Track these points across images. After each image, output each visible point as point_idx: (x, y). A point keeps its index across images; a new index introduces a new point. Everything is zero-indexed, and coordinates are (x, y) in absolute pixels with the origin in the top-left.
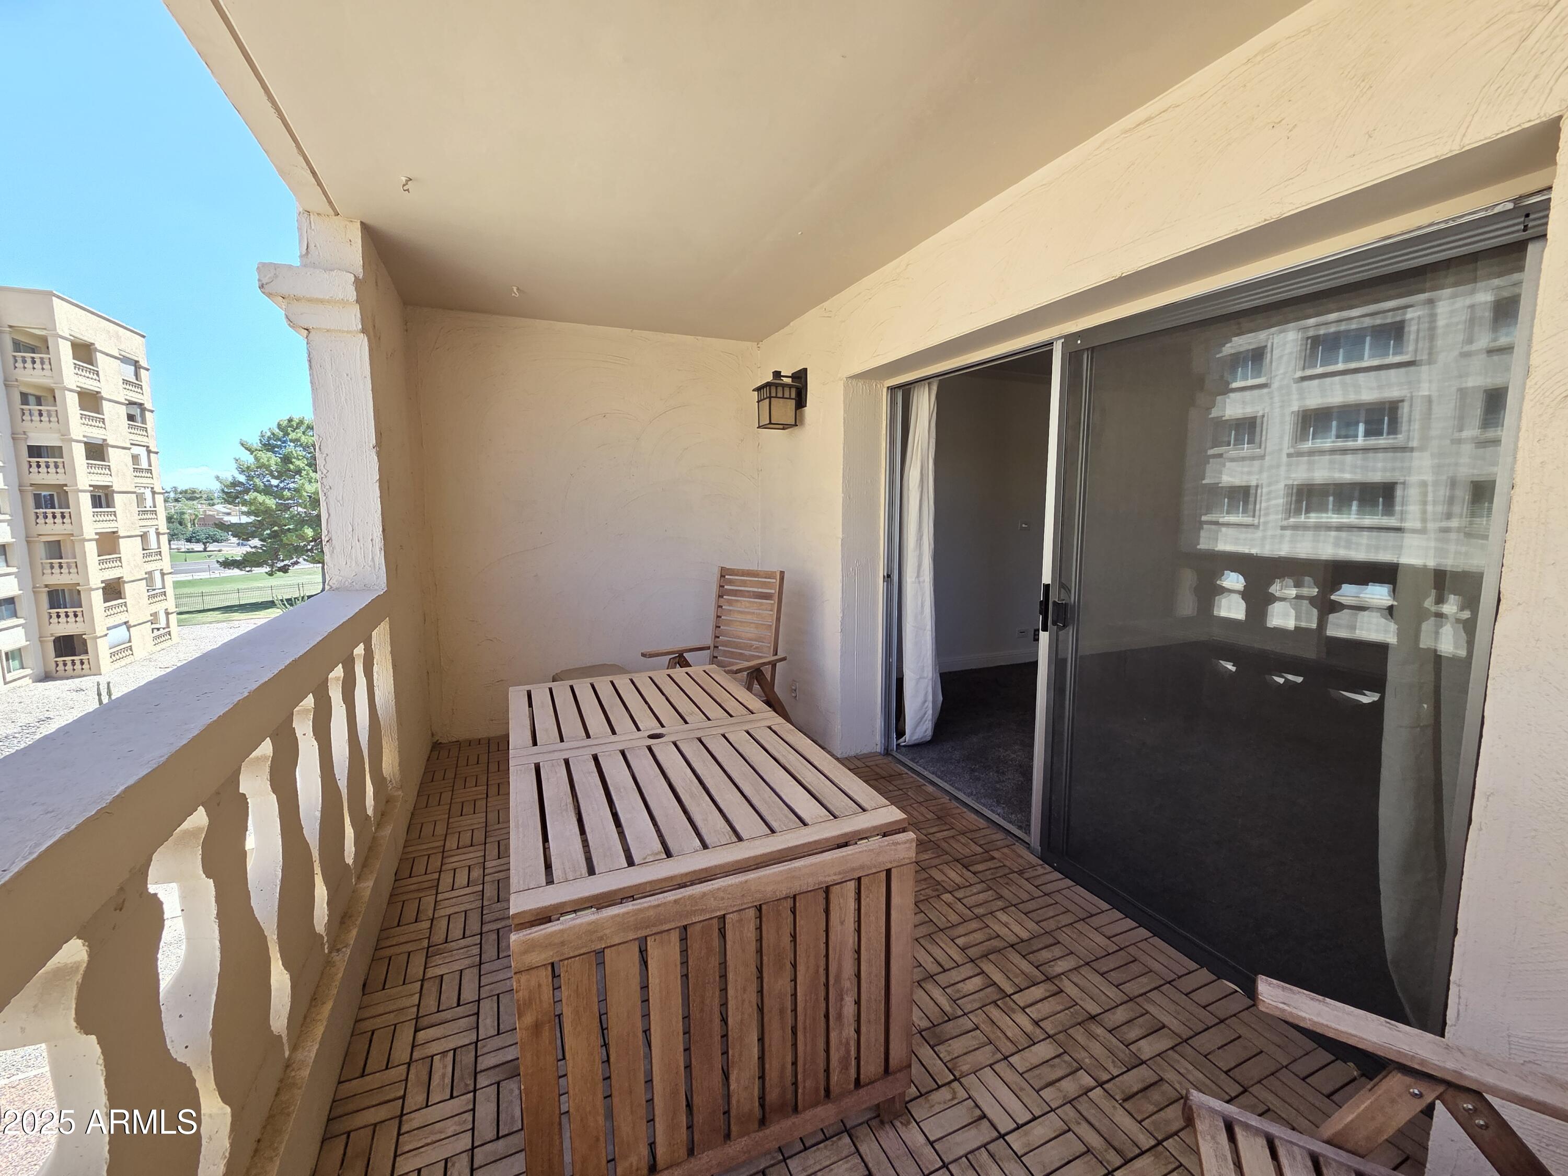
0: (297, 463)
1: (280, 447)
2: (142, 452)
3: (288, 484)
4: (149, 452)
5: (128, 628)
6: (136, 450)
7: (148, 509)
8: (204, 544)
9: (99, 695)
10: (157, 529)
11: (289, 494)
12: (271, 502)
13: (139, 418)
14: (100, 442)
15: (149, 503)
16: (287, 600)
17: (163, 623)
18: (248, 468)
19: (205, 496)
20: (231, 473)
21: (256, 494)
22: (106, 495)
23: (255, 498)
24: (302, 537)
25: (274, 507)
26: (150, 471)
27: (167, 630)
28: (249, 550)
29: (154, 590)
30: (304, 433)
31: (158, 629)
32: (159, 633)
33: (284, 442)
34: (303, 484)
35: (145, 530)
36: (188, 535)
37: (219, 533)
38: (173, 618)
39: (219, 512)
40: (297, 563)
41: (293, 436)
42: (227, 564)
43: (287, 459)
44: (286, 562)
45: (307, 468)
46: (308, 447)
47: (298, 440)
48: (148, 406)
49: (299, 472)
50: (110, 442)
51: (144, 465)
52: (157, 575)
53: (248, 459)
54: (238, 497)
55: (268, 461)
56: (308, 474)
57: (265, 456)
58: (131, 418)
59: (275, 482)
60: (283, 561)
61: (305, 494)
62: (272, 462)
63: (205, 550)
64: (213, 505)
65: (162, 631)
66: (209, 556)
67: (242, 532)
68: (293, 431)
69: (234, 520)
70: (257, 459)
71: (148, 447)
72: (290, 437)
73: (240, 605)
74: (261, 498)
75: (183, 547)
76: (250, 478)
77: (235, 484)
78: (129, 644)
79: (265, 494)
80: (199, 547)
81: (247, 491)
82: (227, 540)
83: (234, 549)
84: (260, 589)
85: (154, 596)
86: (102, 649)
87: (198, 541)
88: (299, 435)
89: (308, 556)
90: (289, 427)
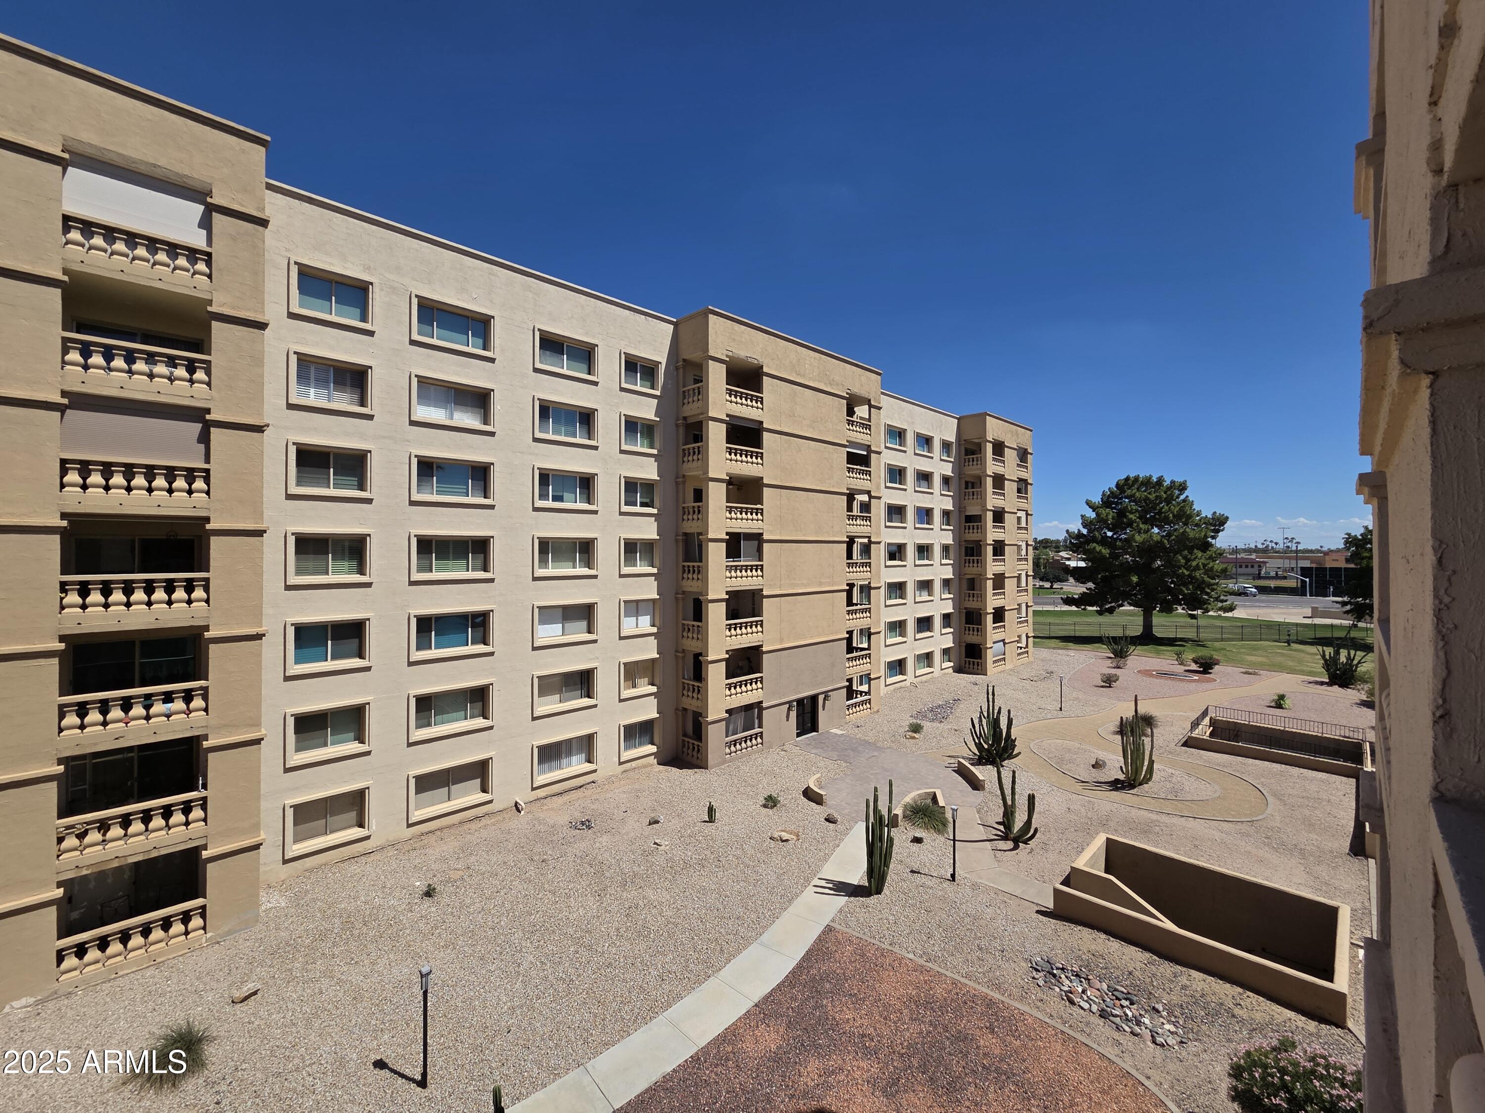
0: (1131, 516)
1: (1117, 504)
2: (1022, 514)
3: (1120, 535)
4: (1027, 514)
5: (1005, 644)
6: (1020, 514)
7: (1023, 557)
8: (1052, 583)
9: (988, 694)
10: (1027, 572)
11: (1120, 544)
12: (1106, 552)
13: (1024, 491)
14: (1001, 510)
15: (1024, 552)
16: (1113, 637)
17: (1023, 645)
18: (1091, 522)
19: (1054, 545)
20: (1076, 526)
21: (1095, 545)
22: (1000, 546)
23: (1095, 548)
24: (1129, 583)
25: (1108, 556)
26: (1026, 529)
27: (1027, 649)
28: (1085, 590)
29: (1021, 618)
30: (1138, 489)
31: (1021, 648)
32: (1022, 651)
33: (1121, 499)
34: (1134, 535)
35: (1020, 572)
36: (1042, 575)
37: (1062, 575)
38: (1031, 640)
39: (1062, 558)
40: (1122, 605)
41: (1129, 492)
42: (1068, 601)
43: (1122, 513)
44: (1113, 604)
45: (1138, 520)
46: (1140, 502)
47: (1133, 496)
48: (1029, 481)
49: (1130, 524)
50: (1006, 510)
51: (1023, 525)
52: (1024, 606)
53: (1092, 515)
54: (1080, 547)
55: (1107, 516)
56: (1138, 526)
57: (1104, 512)
58: (1019, 491)
59: (1109, 534)
60: (1110, 603)
61: (1134, 544)
62: (1110, 517)
63: (1051, 587)
64: (1059, 552)
65: (1023, 650)
66: (1054, 593)
67: (1079, 575)
68: (1128, 489)
69: (1073, 564)
70: (1097, 514)
71: (1027, 511)
72: (1126, 494)
73: (1075, 637)
74: (1098, 548)
75: (1037, 584)
76: (1089, 531)
77: (1079, 535)
78: (1003, 656)
79: (1102, 545)
80: (1047, 585)
81: (1088, 542)
82: (1067, 580)
83: (1074, 588)
84: (1089, 624)
85: (1021, 622)
86: (990, 656)
87: (1047, 580)
88: (1134, 491)
89: (1132, 600)
90: (1126, 485)
